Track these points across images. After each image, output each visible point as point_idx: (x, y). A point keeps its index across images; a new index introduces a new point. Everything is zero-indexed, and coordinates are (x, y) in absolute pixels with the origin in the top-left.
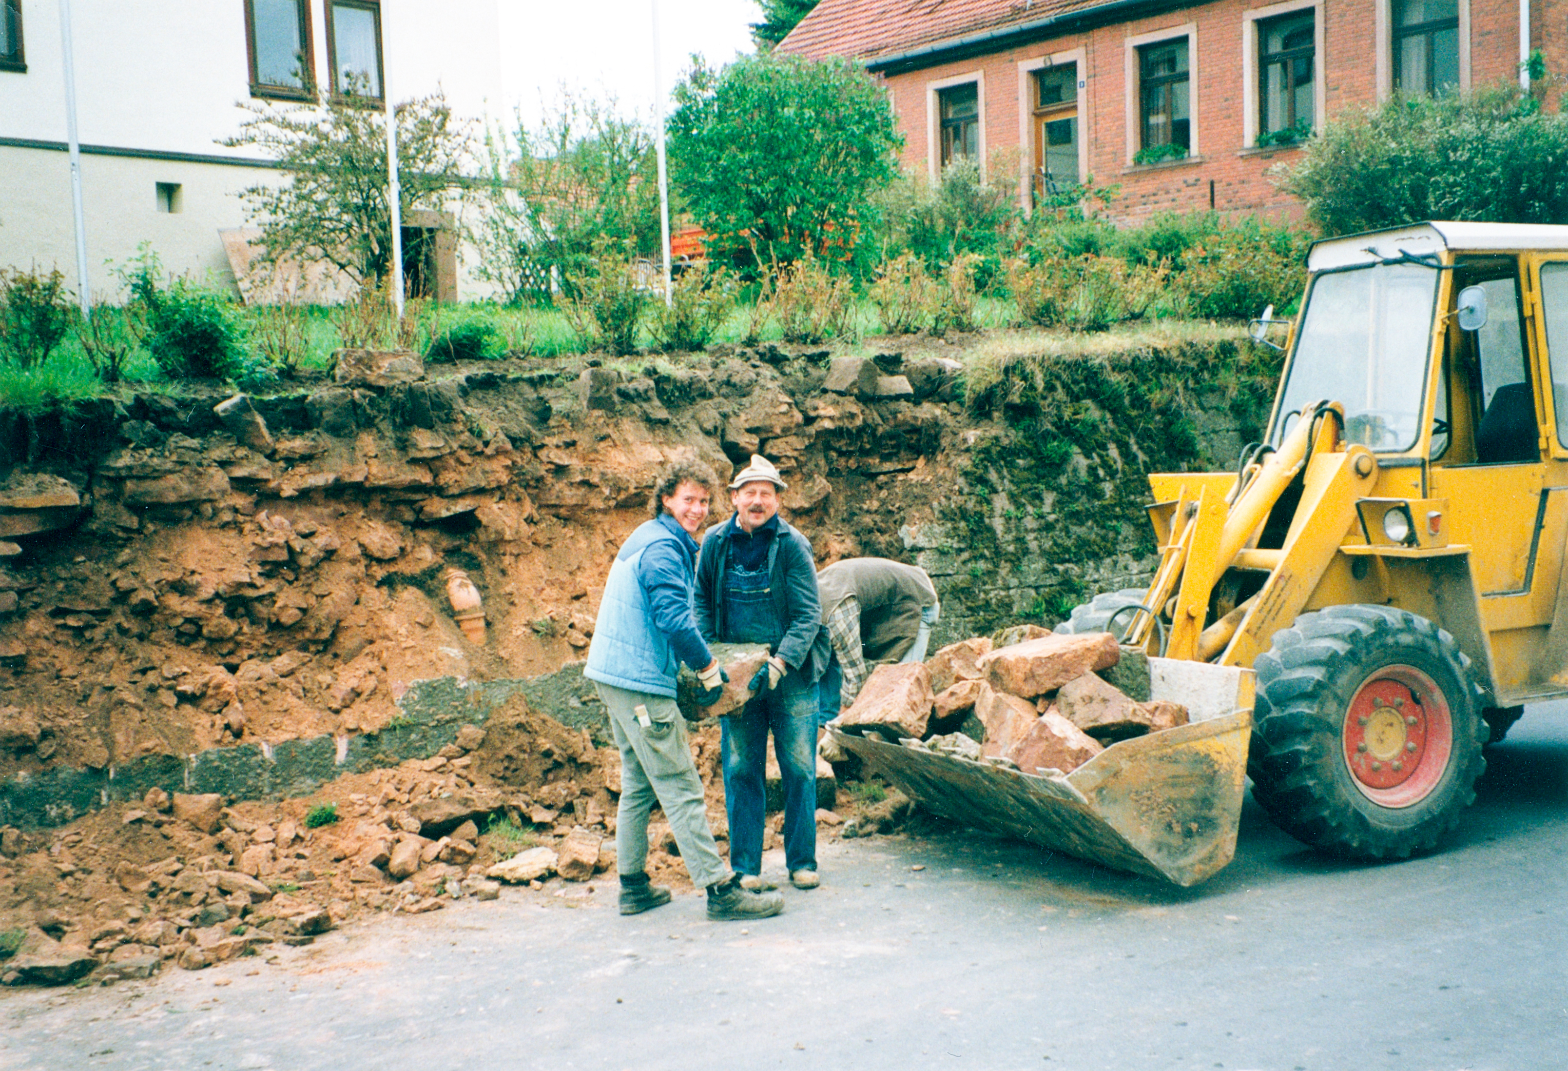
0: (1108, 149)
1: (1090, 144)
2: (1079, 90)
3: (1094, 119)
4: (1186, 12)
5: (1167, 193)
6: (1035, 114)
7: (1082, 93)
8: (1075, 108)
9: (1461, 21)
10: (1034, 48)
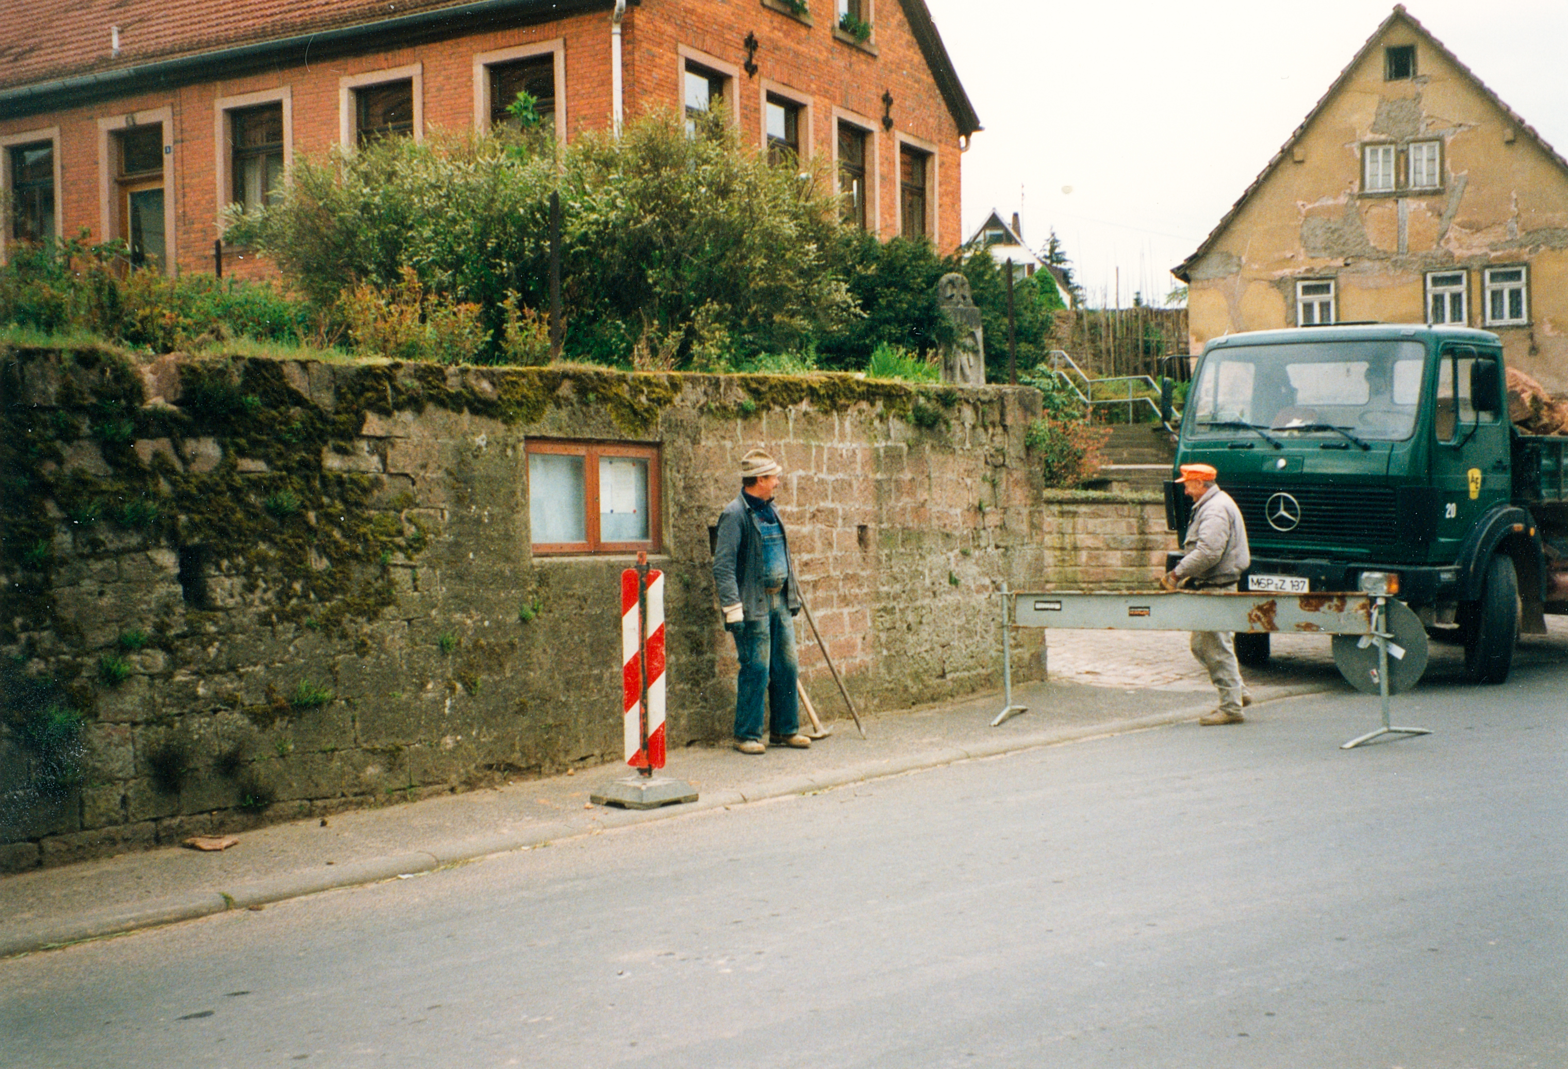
0: (197, 226)
1: (177, 219)
2: (165, 156)
3: (182, 191)
4: (279, 74)
5: (261, 279)
6: (116, 181)
7: (168, 159)
8: (160, 178)
9: (557, 107)
10: (116, 105)
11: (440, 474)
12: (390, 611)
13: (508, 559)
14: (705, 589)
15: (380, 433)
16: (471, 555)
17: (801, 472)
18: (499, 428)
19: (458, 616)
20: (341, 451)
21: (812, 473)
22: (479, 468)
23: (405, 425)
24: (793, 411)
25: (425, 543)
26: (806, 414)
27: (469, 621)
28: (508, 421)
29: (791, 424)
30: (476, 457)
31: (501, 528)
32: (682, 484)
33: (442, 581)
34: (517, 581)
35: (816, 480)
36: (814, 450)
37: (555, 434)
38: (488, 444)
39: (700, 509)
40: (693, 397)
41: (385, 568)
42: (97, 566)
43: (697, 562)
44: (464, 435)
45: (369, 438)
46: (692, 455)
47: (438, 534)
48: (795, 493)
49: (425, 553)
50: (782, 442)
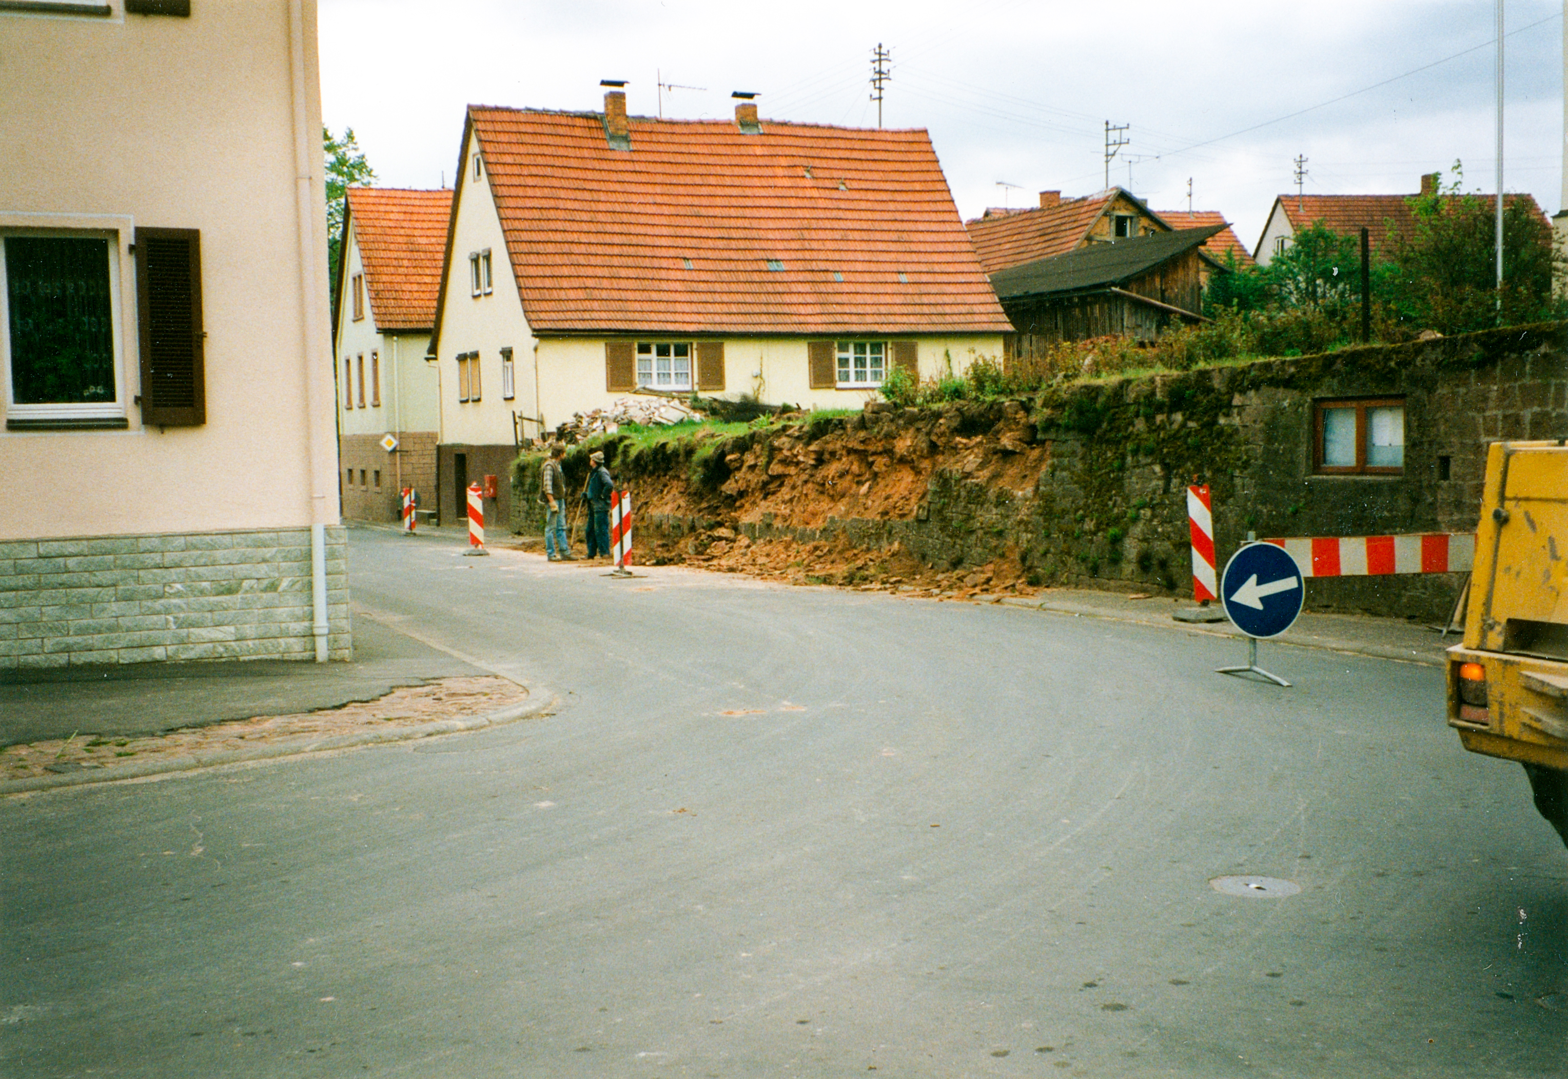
11: (1262, 425)
12: (1231, 500)
13: (1291, 475)
14: (1431, 504)
15: (1240, 404)
16: (1271, 473)
17: (1536, 409)
18: (1296, 394)
19: (1260, 507)
20: (1227, 415)
21: (1549, 409)
22: (1283, 420)
23: (1251, 399)
24: (1531, 355)
25: (1250, 465)
26: (1545, 355)
27: (1265, 510)
28: (1302, 389)
29: (1528, 367)
30: (1282, 414)
31: (1289, 456)
32: (1416, 424)
33: (1255, 486)
34: (1295, 488)
35: (1554, 415)
36: (1553, 389)
37: (1330, 395)
38: (1290, 405)
39: (1431, 443)
40: (1433, 357)
41: (1232, 477)
42: (1137, 471)
43: (1425, 484)
44: (1279, 401)
45: (1236, 407)
46: (1427, 403)
47: (1256, 460)
48: (1528, 427)
49: (1249, 471)
50: (1517, 385)
